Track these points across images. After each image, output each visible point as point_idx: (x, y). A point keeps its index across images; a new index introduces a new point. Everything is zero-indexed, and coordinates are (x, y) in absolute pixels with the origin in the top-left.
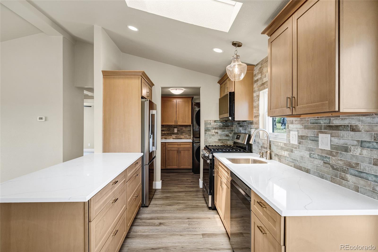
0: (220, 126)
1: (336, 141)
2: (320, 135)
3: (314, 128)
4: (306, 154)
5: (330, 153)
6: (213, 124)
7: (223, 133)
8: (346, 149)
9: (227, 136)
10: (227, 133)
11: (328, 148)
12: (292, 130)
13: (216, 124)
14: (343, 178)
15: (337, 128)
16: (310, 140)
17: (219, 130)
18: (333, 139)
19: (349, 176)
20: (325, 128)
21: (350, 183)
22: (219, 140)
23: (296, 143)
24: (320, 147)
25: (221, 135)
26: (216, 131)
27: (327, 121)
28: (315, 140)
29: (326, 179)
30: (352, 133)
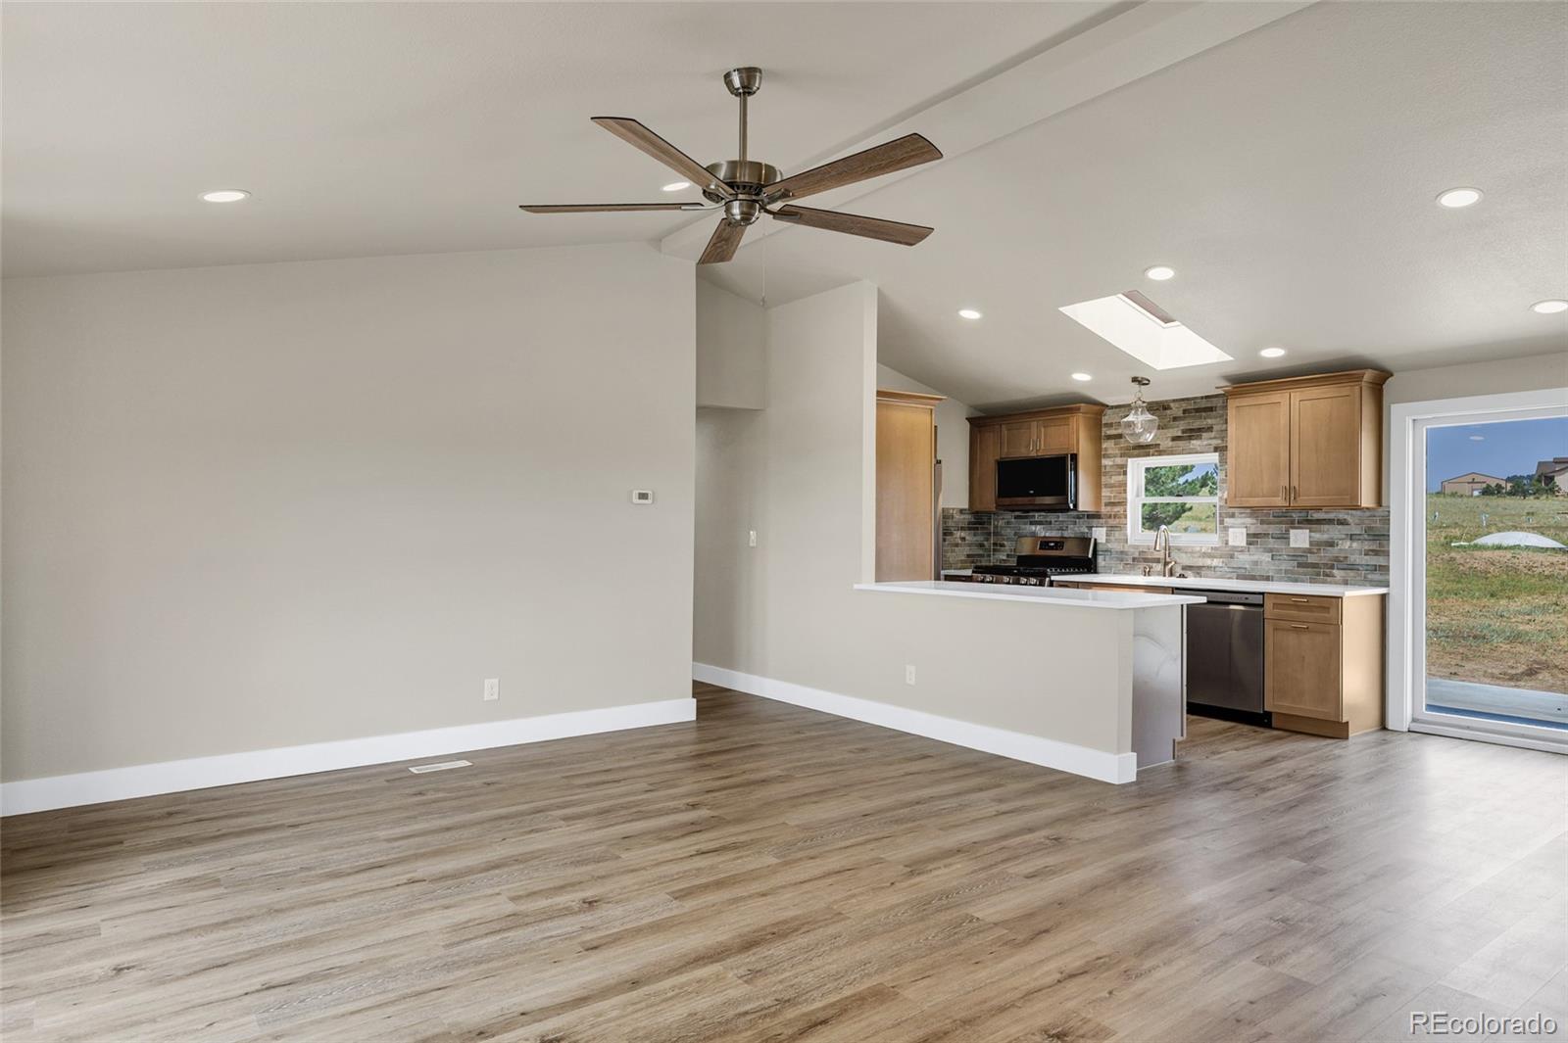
0: (969, 523)
1: (1317, 536)
2: (1292, 531)
3: (1280, 523)
4: (1266, 557)
5: (1309, 551)
6: (957, 516)
7: (975, 539)
8: (1331, 544)
9: (981, 545)
10: (980, 538)
11: (1307, 545)
12: (1231, 527)
13: (962, 517)
14: (1328, 575)
15: (1319, 522)
16: (1272, 538)
17: (968, 532)
18: (1313, 534)
19: (1335, 572)
20: (1298, 523)
21: (1338, 578)
22: (968, 556)
23: (1244, 544)
24: (1292, 545)
25: (970, 545)
26: (963, 534)
27: (1303, 514)
28: (1284, 537)
29: (1303, 581)
30: (1340, 527)
